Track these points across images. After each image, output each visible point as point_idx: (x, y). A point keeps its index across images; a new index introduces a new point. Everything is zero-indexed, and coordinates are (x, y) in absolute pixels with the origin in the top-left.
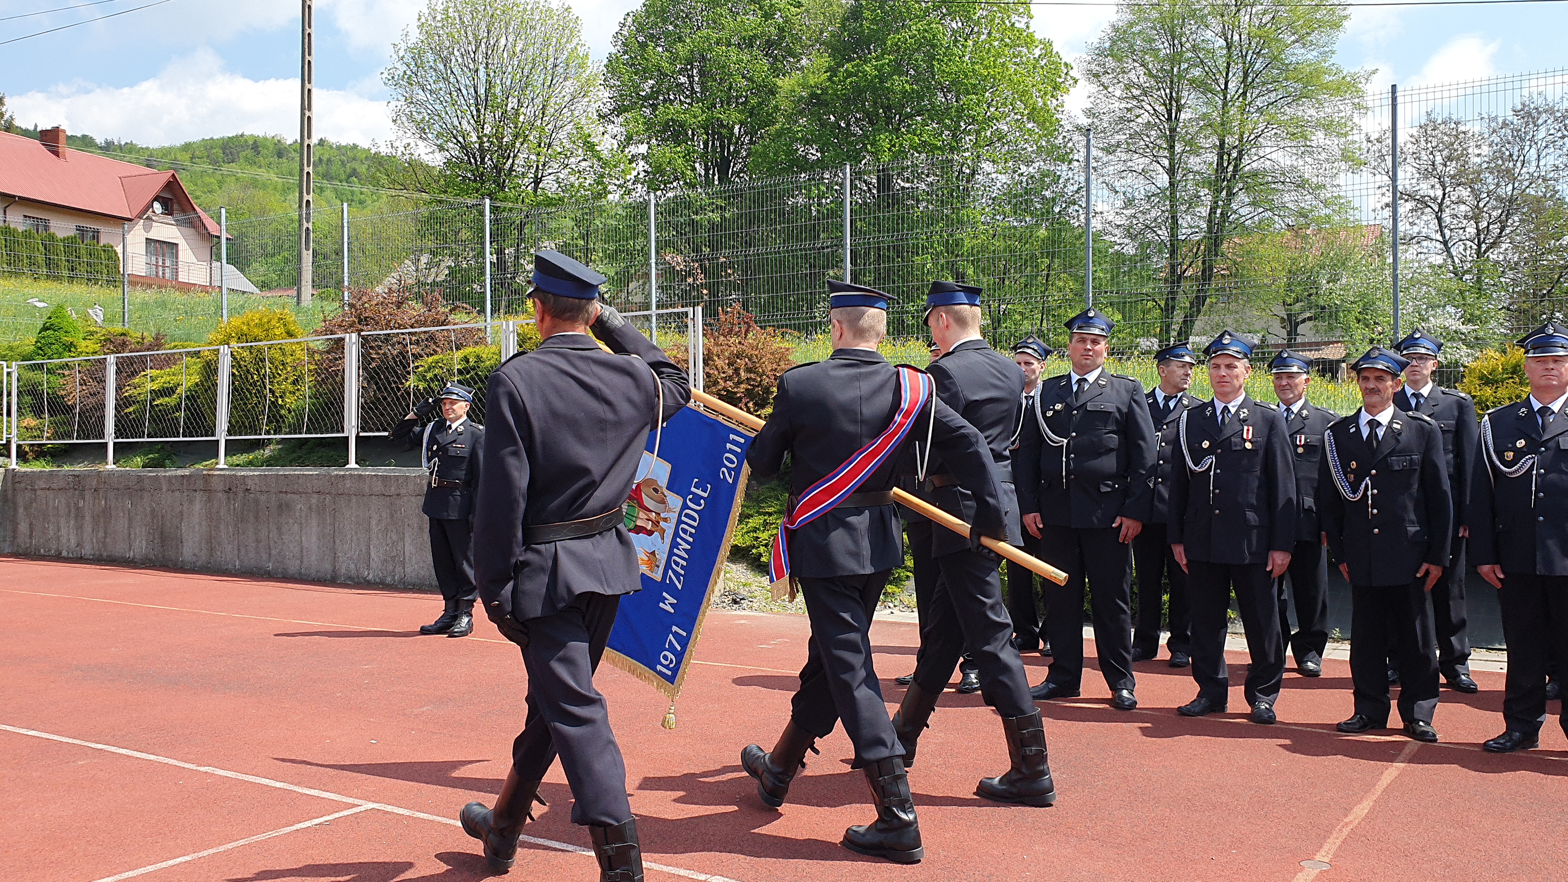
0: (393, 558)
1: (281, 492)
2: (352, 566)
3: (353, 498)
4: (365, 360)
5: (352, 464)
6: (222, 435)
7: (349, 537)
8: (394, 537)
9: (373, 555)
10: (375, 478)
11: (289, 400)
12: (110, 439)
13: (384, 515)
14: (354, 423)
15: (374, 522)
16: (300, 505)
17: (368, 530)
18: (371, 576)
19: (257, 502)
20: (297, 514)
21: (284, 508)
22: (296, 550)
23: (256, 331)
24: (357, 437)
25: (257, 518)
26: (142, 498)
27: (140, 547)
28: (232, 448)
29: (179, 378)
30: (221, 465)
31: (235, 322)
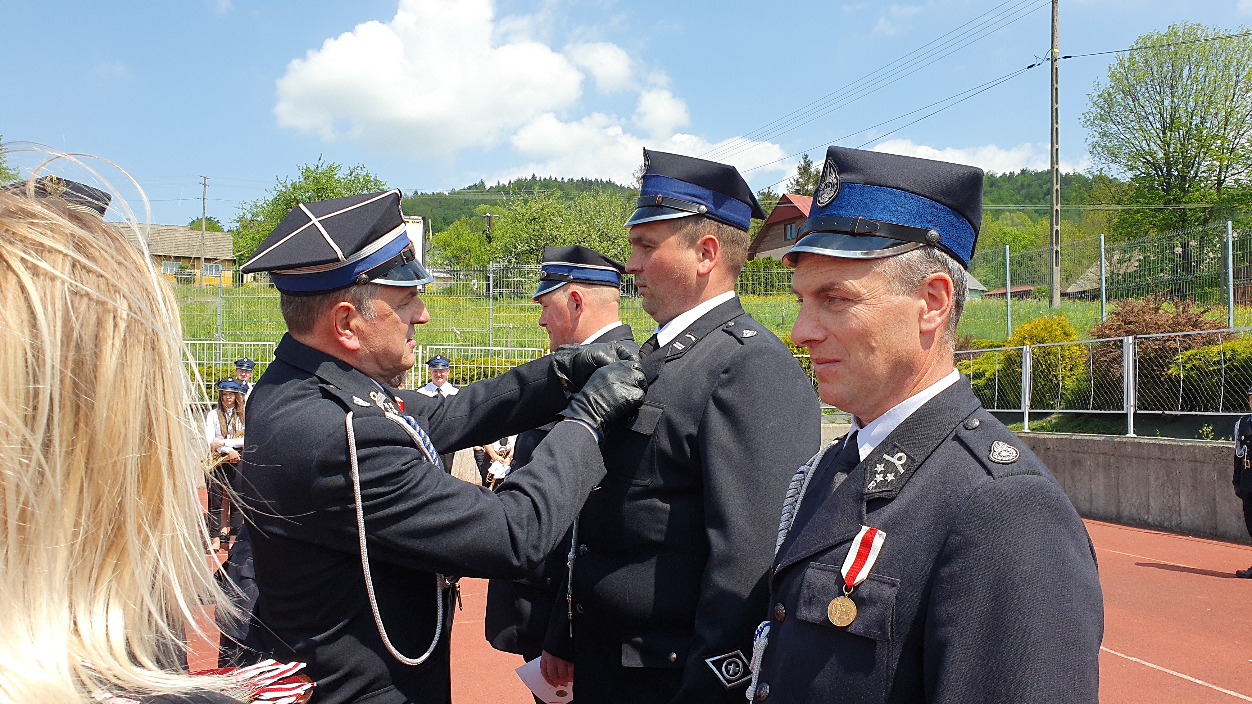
0: (1170, 508)
1: (1074, 452)
2: (1134, 511)
3: (1134, 460)
4: (1139, 354)
5: (1131, 434)
6: (1026, 408)
7: (1131, 488)
8: (1170, 491)
9: (1152, 502)
10: (1152, 446)
11: (1068, 382)
13: (1161, 474)
14: (1132, 402)
16: (1089, 463)
17: (1148, 484)
18: (1150, 520)
20: (1088, 468)
21: (1076, 463)
22: (1088, 495)
23: (1043, 333)
24: (1135, 414)
28: (1032, 417)
29: (985, 366)
30: (1027, 430)
31: (1027, 327)
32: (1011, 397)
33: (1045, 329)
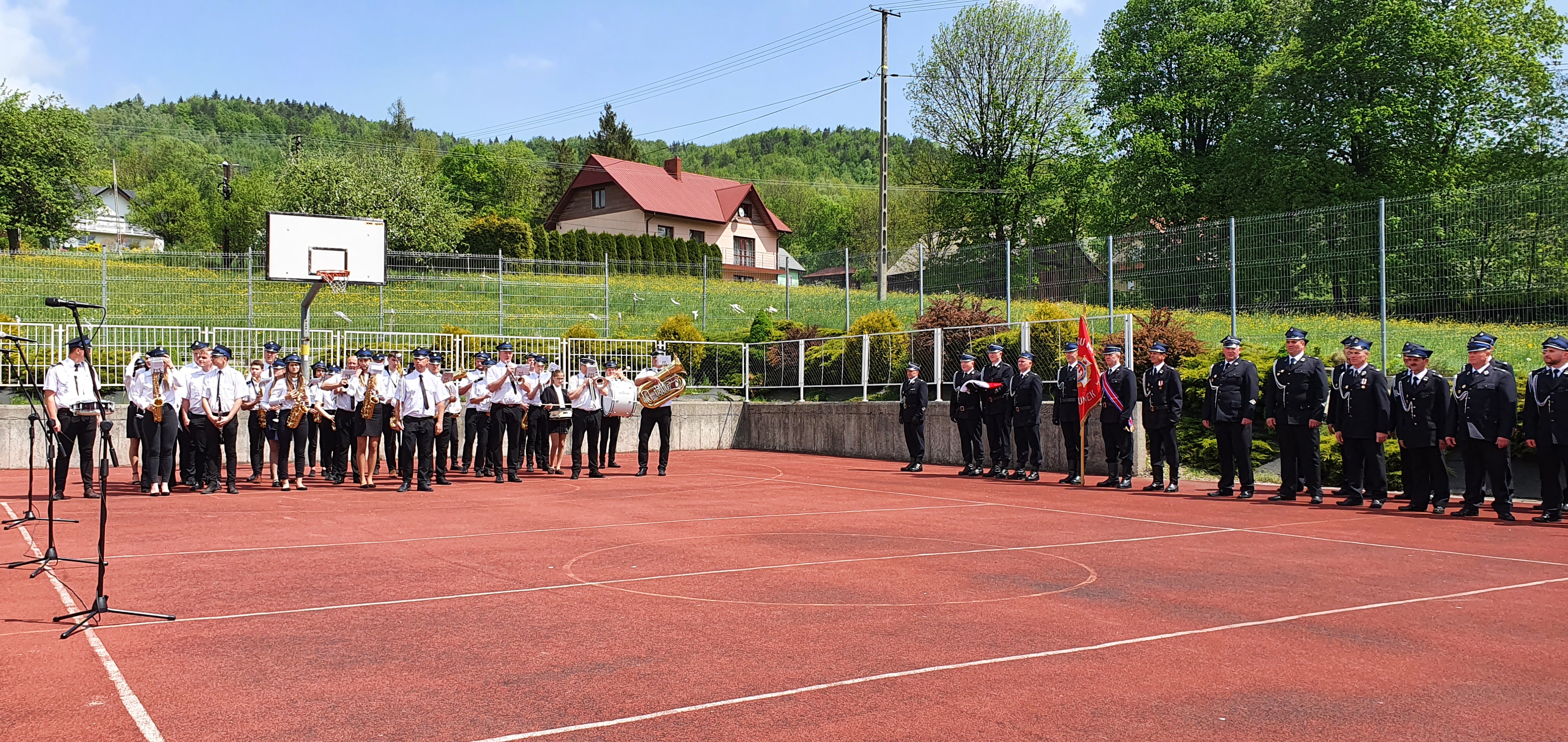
2: (940, 455)
4: (945, 341)
5: (939, 400)
6: (865, 384)
11: (895, 363)
12: (801, 385)
14: (940, 376)
15: (952, 430)
19: (886, 419)
23: (877, 325)
24: (942, 385)
25: (886, 429)
26: (821, 417)
27: (820, 444)
28: (871, 390)
29: (830, 351)
30: (865, 399)
31: (864, 319)
32: (852, 375)
33: (878, 321)
